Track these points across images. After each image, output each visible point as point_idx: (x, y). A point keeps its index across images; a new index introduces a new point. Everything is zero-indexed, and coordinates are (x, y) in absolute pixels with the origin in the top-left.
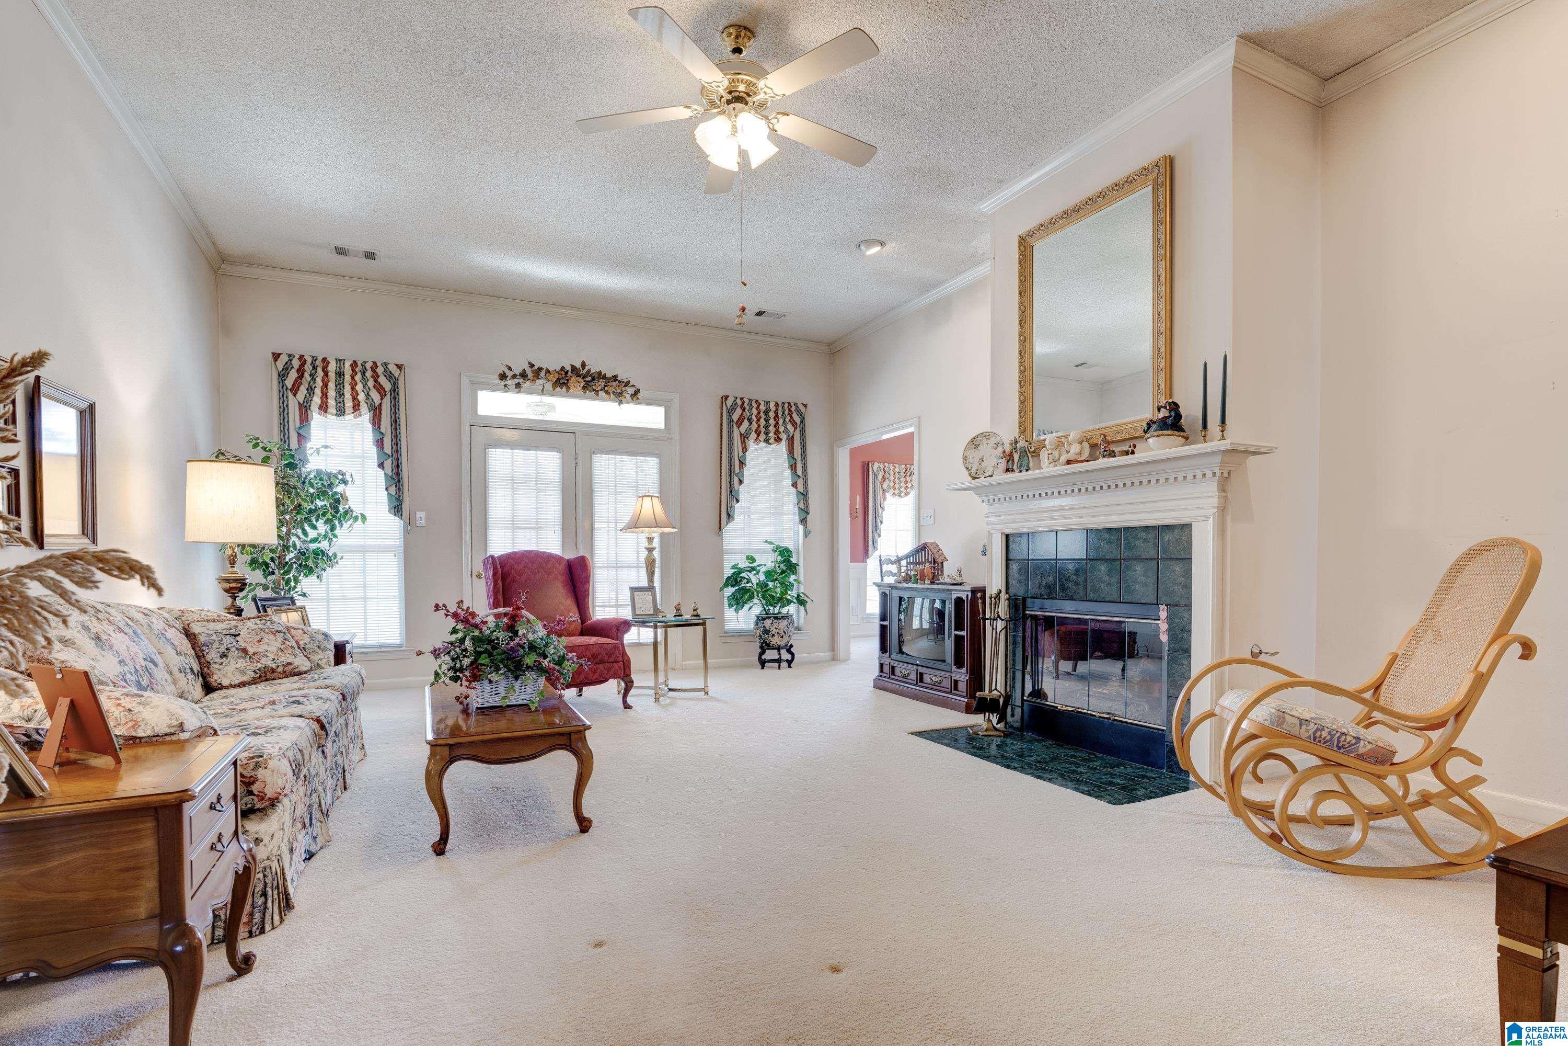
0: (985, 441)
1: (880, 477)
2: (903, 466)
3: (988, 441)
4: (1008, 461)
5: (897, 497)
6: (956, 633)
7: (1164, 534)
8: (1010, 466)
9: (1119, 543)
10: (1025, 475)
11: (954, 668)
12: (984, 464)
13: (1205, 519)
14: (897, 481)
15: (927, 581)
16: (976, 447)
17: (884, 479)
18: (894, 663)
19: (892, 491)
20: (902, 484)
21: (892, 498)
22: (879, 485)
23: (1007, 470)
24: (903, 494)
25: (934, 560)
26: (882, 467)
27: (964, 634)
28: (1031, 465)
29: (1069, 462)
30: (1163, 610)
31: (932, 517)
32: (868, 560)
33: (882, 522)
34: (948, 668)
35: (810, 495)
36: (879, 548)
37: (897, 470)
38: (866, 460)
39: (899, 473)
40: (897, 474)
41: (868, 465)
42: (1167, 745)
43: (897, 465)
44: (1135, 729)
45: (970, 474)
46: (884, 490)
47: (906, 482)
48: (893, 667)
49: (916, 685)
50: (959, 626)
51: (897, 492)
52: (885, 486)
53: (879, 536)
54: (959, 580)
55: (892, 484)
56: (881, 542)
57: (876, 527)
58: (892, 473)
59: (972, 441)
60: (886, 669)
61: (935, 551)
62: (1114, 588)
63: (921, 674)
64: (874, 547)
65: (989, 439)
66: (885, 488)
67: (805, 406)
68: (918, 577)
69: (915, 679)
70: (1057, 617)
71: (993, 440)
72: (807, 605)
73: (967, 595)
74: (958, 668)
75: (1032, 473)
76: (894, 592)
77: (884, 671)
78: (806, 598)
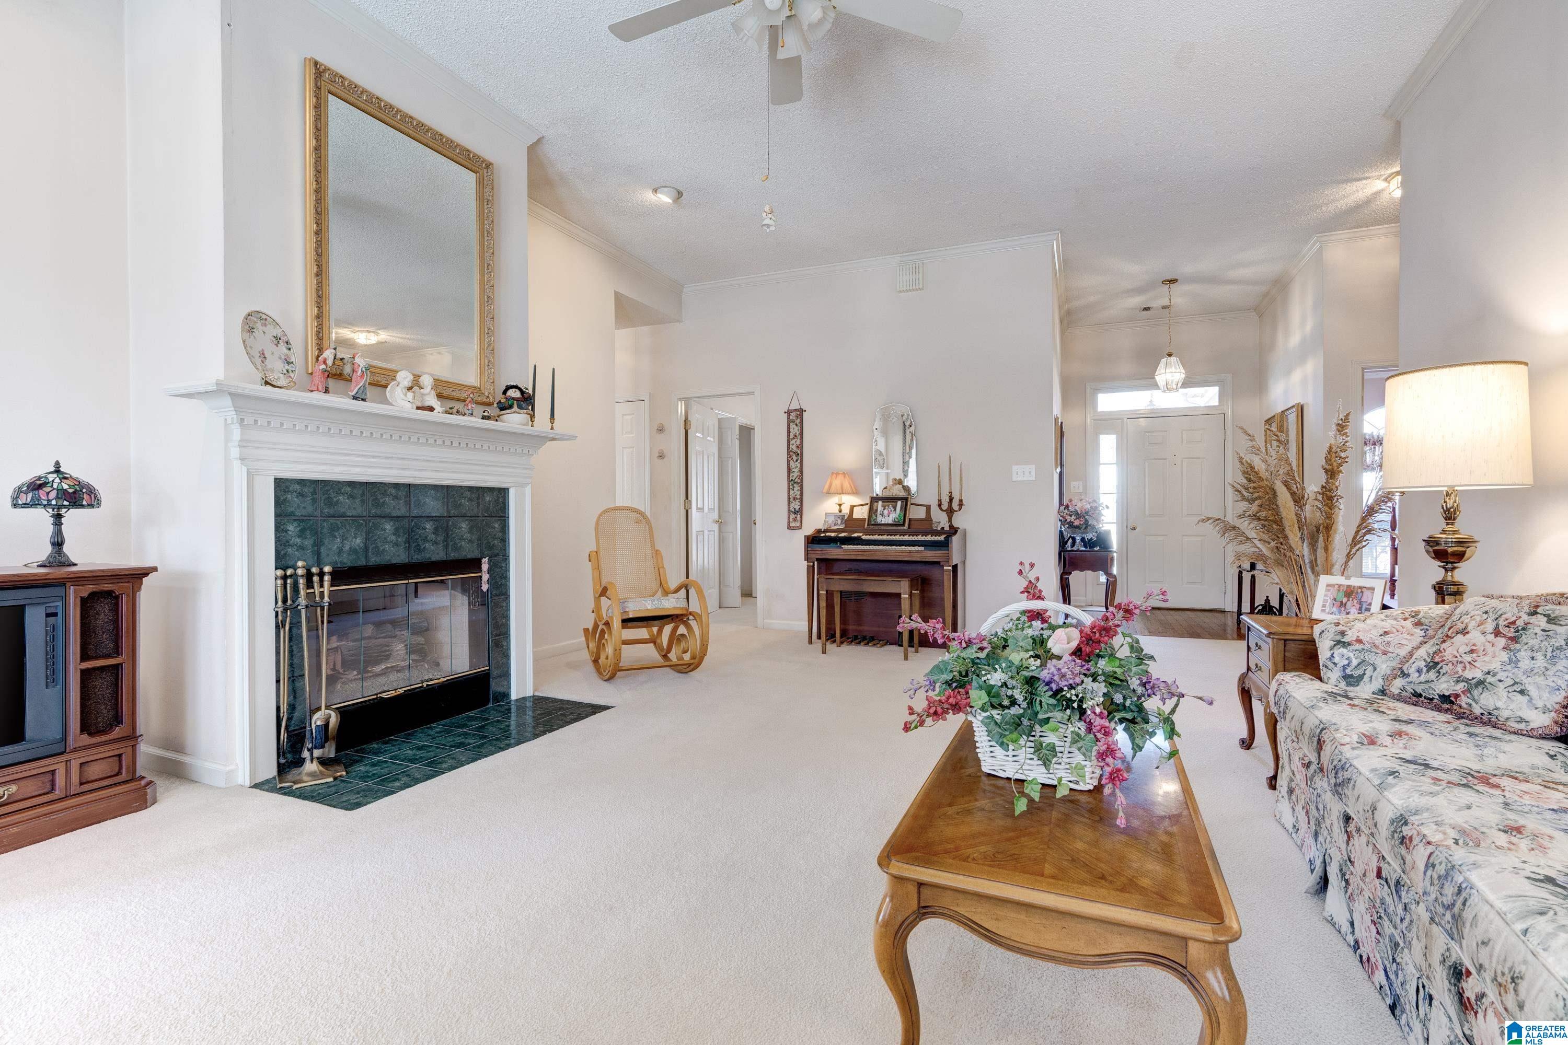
3: (265, 329)
12: (268, 364)
16: (251, 331)
27: (121, 660)
30: (485, 562)
65: (265, 325)
74: (90, 735)
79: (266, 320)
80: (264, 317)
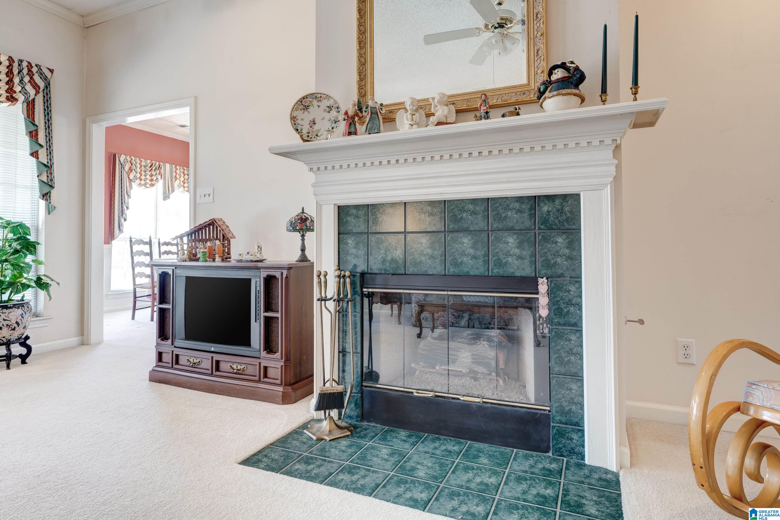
0: (315, 103)
1: (127, 168)
2: (149, 161)
3: (320, 104)
4: (350, 124)
5: (143, 187)
6: (267, 314)
7: (542, 204)
8: (353, 130)
9: (486, 213)
10: (374, 138)
11: (264, 354)
12: (316, 127)
13: (598, 188)
14: (143, 173)
15: (218, 259)
16: (306, 108)
17: (131, 170)
18: (177, 351)
19: (138, 181)
20: (148, 177)
21: (138, 188)
22: (125, 175)
23: (350, 134)
24: (148, 185)
25: (223, 236)
26: (129, 159)
27: (279, 315)
28: (382, 128)
29: (439, 124)
30: (542, 283)
31: (211, 196)
32: (113, 242)
33: (128, 208)
34: (257, 354)
35: (55, 167)
36: (124, 230)
37: (143, 164)
38: (114, 151)
39: (145, 166)
40: (143, 167)
41: (115, 156)
42: (554, 427)
43: (143, 160)
44: (511, 411)
45: (301, 136)
46: (130, 180)
47: (151, 175)
48: (177, 356)
49: (212, 375)
50: (269, 307)
51: (143, 182)
52: (131, 176)
53: (125, 220)
54: (259, 257)
55: (138, 175)
56: (126, 225)
57: (122, 212)
58: (138, 166)
59: (301, 101)
60: (167, 358)
61: (224, 227)
62: (481, 262)
63: (218, 362)
64: (120, 229)
65: (321, 101)
66: (131, 178)
67: (52, 71)
68: (207, 255)
69: (210, 368)
70: (404, 293)
71: (325, 103)
72: (51, 289)
73: (282, 273)
74: (268, 353)
75: (385, 136)
76: (178, 272)
77: (164, 360)
78: (49, 281)
79: (321, 97)
80: (319, 95)
